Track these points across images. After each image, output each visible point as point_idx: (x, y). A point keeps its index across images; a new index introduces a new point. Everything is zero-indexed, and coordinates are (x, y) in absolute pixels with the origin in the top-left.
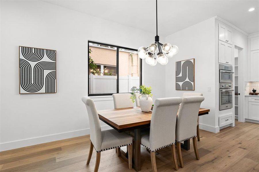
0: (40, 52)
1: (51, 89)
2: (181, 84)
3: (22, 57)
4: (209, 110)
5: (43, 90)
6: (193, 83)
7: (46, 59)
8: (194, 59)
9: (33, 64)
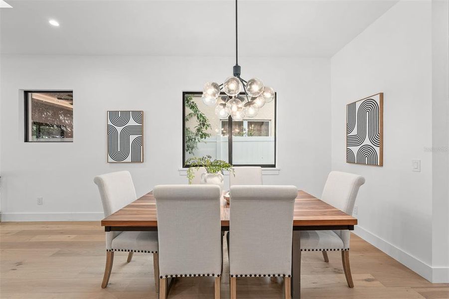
0: (126, 114)
1: (138, 159)
2: (355, 150)
3: (110, 123)
4: (355, 221)
5: (129, 159)
6: (378, 149)
7: (132, 122)
8: (382, 95)
9: (119, 129)
